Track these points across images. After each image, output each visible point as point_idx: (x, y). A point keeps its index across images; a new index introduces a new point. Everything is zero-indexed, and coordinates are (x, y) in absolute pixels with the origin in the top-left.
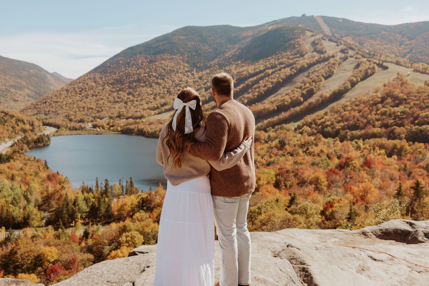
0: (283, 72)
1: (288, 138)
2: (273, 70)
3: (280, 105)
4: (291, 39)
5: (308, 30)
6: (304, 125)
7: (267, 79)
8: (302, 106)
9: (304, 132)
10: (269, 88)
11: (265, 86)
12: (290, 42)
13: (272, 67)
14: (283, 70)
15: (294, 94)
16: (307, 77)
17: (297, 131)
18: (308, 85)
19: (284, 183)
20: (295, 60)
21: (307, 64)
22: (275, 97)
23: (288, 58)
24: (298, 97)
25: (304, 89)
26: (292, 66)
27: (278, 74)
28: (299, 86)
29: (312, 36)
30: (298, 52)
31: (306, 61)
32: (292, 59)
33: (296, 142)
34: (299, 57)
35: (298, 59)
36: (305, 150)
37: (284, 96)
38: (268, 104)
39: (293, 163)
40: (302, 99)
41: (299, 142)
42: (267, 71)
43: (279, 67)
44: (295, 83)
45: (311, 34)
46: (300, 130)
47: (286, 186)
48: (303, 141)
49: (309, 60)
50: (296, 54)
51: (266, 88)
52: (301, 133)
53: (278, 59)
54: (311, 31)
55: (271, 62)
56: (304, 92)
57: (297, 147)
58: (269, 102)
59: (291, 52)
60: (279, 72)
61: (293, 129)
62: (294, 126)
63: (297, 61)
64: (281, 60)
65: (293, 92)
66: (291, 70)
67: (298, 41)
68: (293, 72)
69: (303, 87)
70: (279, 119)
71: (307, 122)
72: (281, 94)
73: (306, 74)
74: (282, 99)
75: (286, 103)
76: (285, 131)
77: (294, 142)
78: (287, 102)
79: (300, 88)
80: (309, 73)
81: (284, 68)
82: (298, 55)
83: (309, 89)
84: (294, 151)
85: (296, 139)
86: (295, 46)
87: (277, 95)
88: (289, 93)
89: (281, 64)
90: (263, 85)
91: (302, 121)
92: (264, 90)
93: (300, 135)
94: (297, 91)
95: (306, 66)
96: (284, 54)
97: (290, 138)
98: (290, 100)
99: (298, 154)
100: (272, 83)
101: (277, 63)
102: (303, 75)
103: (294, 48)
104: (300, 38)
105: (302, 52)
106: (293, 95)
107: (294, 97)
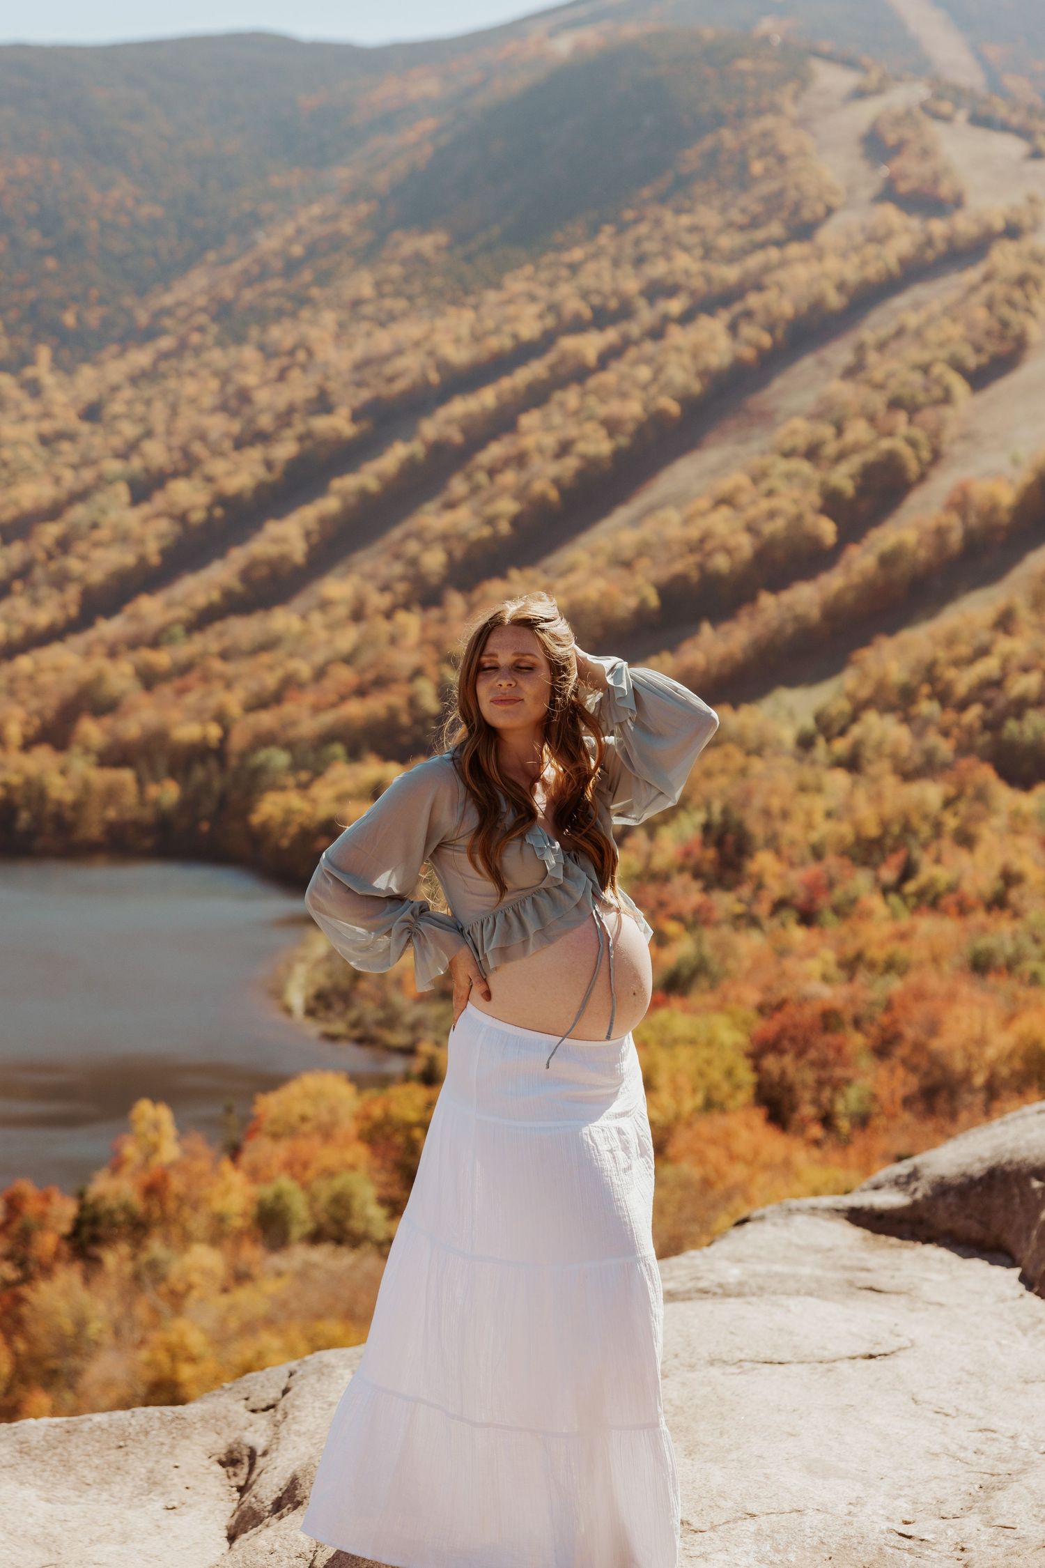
0: (678, 350)
1: (758, 802)
2: (611, 336)
3: (682, 579)
4: (719, 120)
5: (829, 58)
6: (858, 709)
7: (571, 397)
8: (834, 581)
9: (868, 753)
10: (591, 463)
11: (564, 449)
12: (708, 142)
13: (601, 319)
14: (676, 335)
15: (770, 493)
16: (852, 372)
17: (821, 750)
18: (858, 431)
19: (816, 1102)
20: (754, 262)
21: (841, 287)
22: (636, 522)
23: (708, 252)
24: (799, 518)
25: (841, 457)
26: (737, 308)
27: (648, 361)
28: (801, 442)
29: (860, 94)
30: (773, 204)
31: (832, 264)
32: (734, 257)
33: (824, 829)
34: (779, 244)
35: (773, 254)
36: (889, 874)
37: (703, 514)
38: (596, 572)
39: (833, 970)
40: (827, 530)
41: (845, 830)
42: (569, 343)
43: (646, 316)
44: (767, 418)
45: (850, 79)
46: (841, 746)
47: (827, 1120)
48: (867, 816)
49: (855, 259)
50: (754, 223)
51: (571, 464)
52: (852, 763)
53: (640, 261)
54: (850, 63)
55: (587, 278)
56: (843, 478)
57: (832, 861)
58: (601, 561)
59: (723, 210)
60: (649, 347)
61: (788, 735)
62: (791, 715)
63: (767, 269)
64: (658, 269)
65: (764, 486)
66: (733, 329)
67: (766, 134)
68: (749, 343)
69: (831, 449)
71: (881, 686)
72: (676, 500)
73: (840, 353)
74: (694, 533)
75: (721, 563)
76: (738, 758)
77: (810, 826)
78: (728, 551)
79: (812, 453)
80: (860, 349)
81: (686, 318)
82: (775, 229)
83: (870, 456)
84: (815, 887)
85: (819, 804)
86: (744, 167)
87: (650, 510)
88: (738, 489)
89: (657, 291)
90: (550, 441)
91: (848, 680)
92: (556, 482)
93: (839, 780)
94: (789, 476)
95: (835, 300)
96: (674, 222)
97: (776, 803)
98: (745, 545)
99: (846, 910)
100: (611, 426)
101: (631, 285)
102: (822, 363)
103: (744, 181)
104: (775, 109)
105: (797, 208)
106: (765, 505)
107: (772, 515)
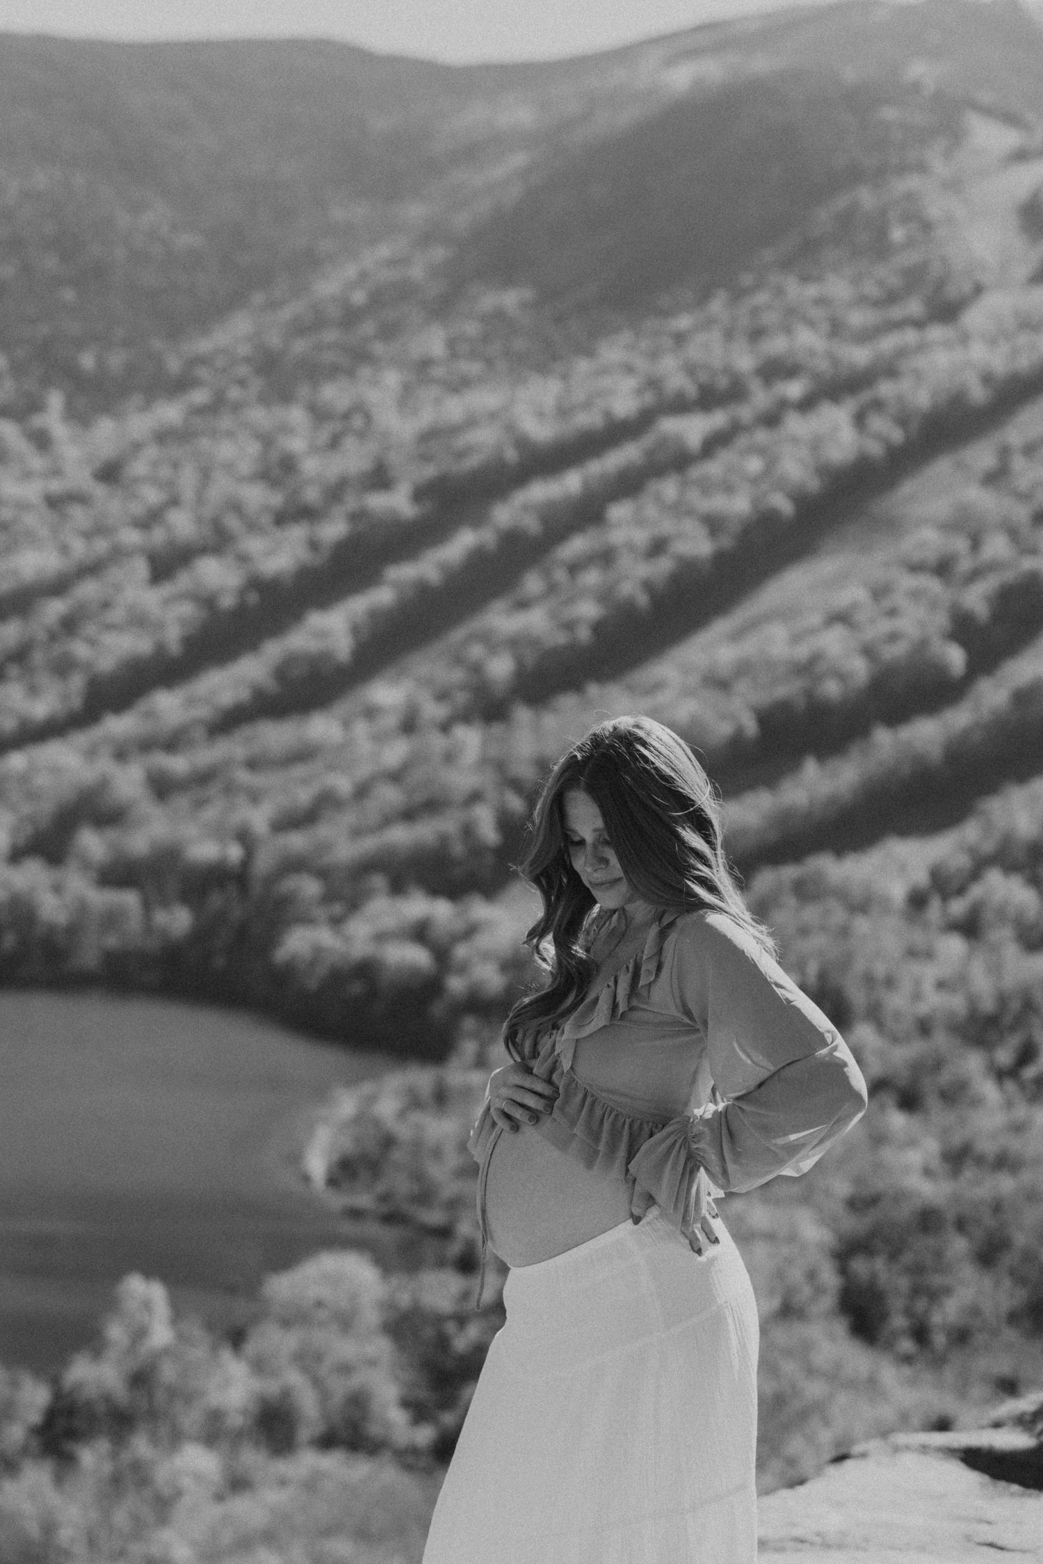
0: (795, 440)
1: (859, 966)
2: (717, 419)
3: (783, 707)
4: (855, 176)
5: (987, 112)
6: (979, 866)
7: (669, 488)
8: (959, 718)
9: (988, 916)
10: (687, 566)
11: (658, 547)
12: (841, 202)
13: (708, 399)
14: (794, 424)
15: (892, 613)
16: (996, 478)
17: (934, 910)
18: (997, 546)
19: (908, 1312)
20: (889, 343)
21: (987, 379)
22: (737, 636)
23: (836, 329)
24: (923, 644)
25: (975, 575)
26: (866, 396)
27: (761, 451)
28: (931, 556)
29: (1021, 156)
30: (914, 277)
31: (978, 353)
32: (866, 336)
33: (934, 1002)
34: (919, 324)
35: (910, 336)
36: (1004, 1056)
37: (812, 632)
38: (687, 692)
39: (936, 1163)
40: (955, 657)
41: (956, 1003)
42: (670, 425)
43: (761, 398)
44: (893, 526)
45: (1009, 139)
46: (958, 907)
47: (921, 1334)
48: (983, 985)
49: (1004, 348)
50: (892, 298)
51: (663, 566)
52: (970, 928)
53: (757, 334)
54: (1011, 119)
55: (694, 351)
56: (977, 599)
57: (941, 1040)
58: (693, 680)
59: (856, 281)
60: (761, 436)
61: (898, 891)
62: (903, 868)
63: (902, 353)
64: (776, 345)
65: (887, 603)
66: (860, 419)
67: (910, 197)
68: (879, 437)
69: (965, 565)
70: (784, 818)
71: (1007, 842)
72: (785, 614)
73: (981, 455)
74: (802, 652)
75: (831, 689)
76: (838, 915)
77: (917, 996)
78: (842, 677)
79: (943, 568)
80: (1005, 452)
81: (807, 405)
82: (914, 307)
83: (1009, 576)
84: (919, 1068)
85: (929, 973)
86: (881, 233)
87: (754, 625)
88: (855, 606)
89: (774, 371)
90: (641, 537)
91: (970, 832)
92: (648, 586)
93: (954, 946)
94: (916, 595)
95: (978, 394)
96: (798, 291)
97: (880, 970)
98: (860, 669)
99: (955, 1095)
100: (713, 524)
101: (745, 362)
102: (960, 466)
103: (881, 248)
104: (922, 168)
105: (940, 285)
106: (885, 626)
107: (893, 637)
